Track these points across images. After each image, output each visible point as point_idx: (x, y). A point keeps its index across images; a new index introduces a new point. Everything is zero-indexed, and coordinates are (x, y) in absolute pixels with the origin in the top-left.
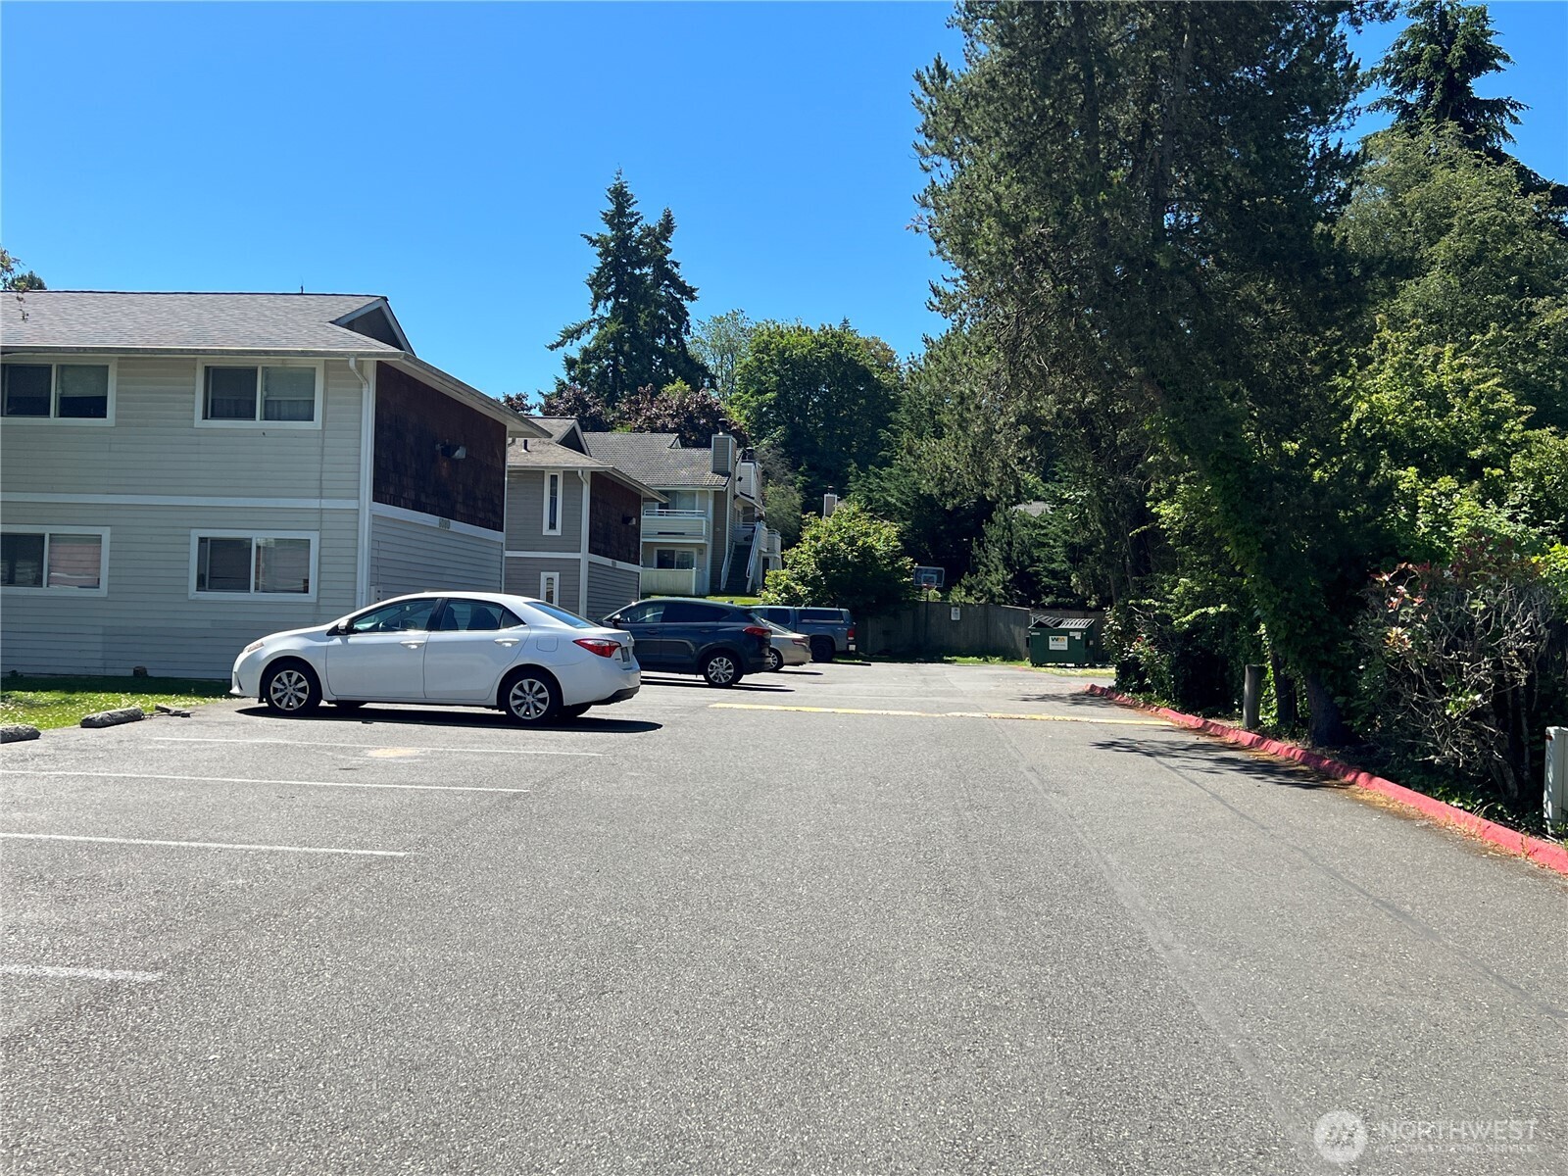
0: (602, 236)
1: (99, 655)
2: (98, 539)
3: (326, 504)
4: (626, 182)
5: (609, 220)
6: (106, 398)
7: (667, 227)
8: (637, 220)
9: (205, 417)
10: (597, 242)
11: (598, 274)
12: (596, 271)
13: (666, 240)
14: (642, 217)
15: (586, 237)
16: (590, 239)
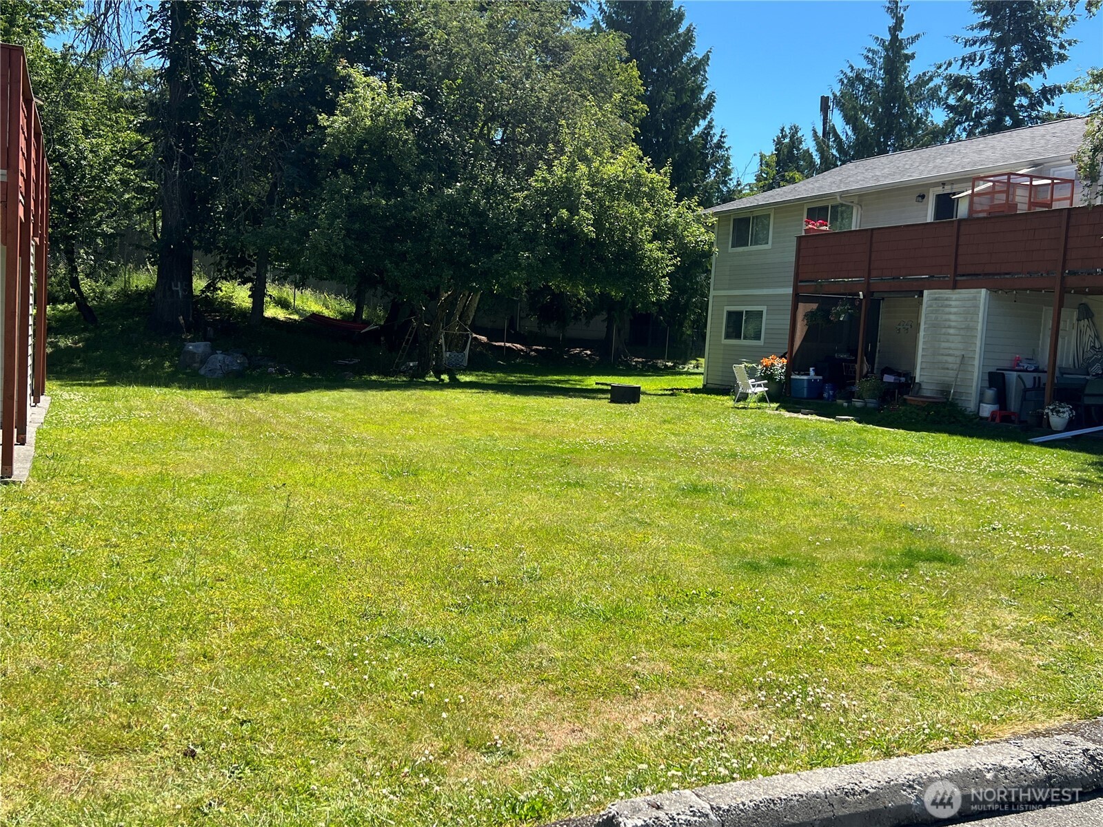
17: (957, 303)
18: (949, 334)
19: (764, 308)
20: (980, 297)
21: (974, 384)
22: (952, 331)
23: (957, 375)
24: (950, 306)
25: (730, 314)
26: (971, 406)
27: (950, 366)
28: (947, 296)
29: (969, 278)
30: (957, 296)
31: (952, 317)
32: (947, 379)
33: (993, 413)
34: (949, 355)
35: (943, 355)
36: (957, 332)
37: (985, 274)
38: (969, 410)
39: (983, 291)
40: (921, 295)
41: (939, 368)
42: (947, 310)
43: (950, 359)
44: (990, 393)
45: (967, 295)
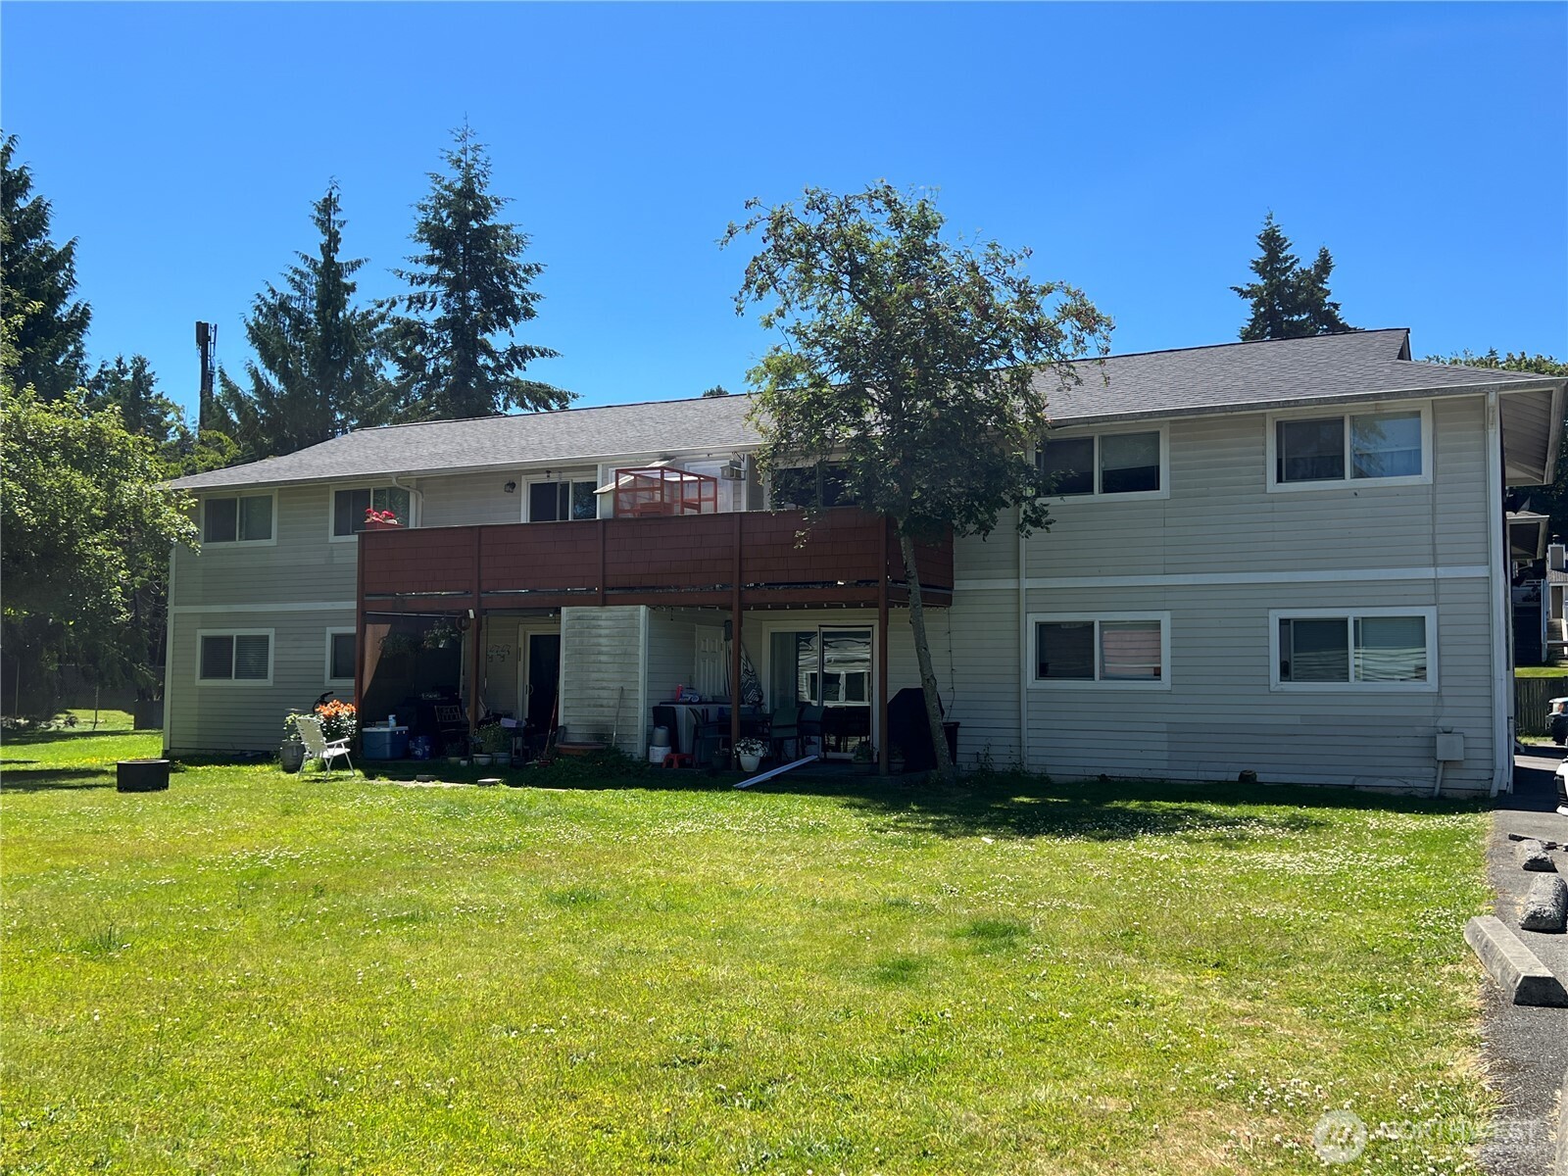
0: (1253, 286)
1: (1165, 756)
2: (1157, 625)
3: (1443, 572)
4: (1277, 226)
5: (1260, 268)
6: (1158, 467)
7: (1324, 265)
8: (1292, 264)
9: (1280, 480)
10: (1249, 292)
11: (1252, 327)
12: (1250, 323)
13: (1323, 282)
14: (1298, 260)
15: (1236, 289)
16: (1240, 291)
17: (609, 623)
18: (600, 662)
19: (271, 632)
20: (639, 616)
21: (640, 724)
22: (603, 658)
23: (618, 713)
24: (599, 627)
25: (207, 640)
26: (638, 750)
27: (605, 702)
28: (595, 614)
29: (622, 592)
30: (608, 614)
31: (603, 641)
32: (602, 718)
33: (667, 757)
34: (603, 688)
35: (594, 688)
36: (611, 660)
37: (641, 588)
38: (636, 756)
39: (643, 608)
40: (558, 611)
41: (589, 706)
42: (594, 631)
43: (604, 694)
44: (661, 733)
45: (619, 614)
